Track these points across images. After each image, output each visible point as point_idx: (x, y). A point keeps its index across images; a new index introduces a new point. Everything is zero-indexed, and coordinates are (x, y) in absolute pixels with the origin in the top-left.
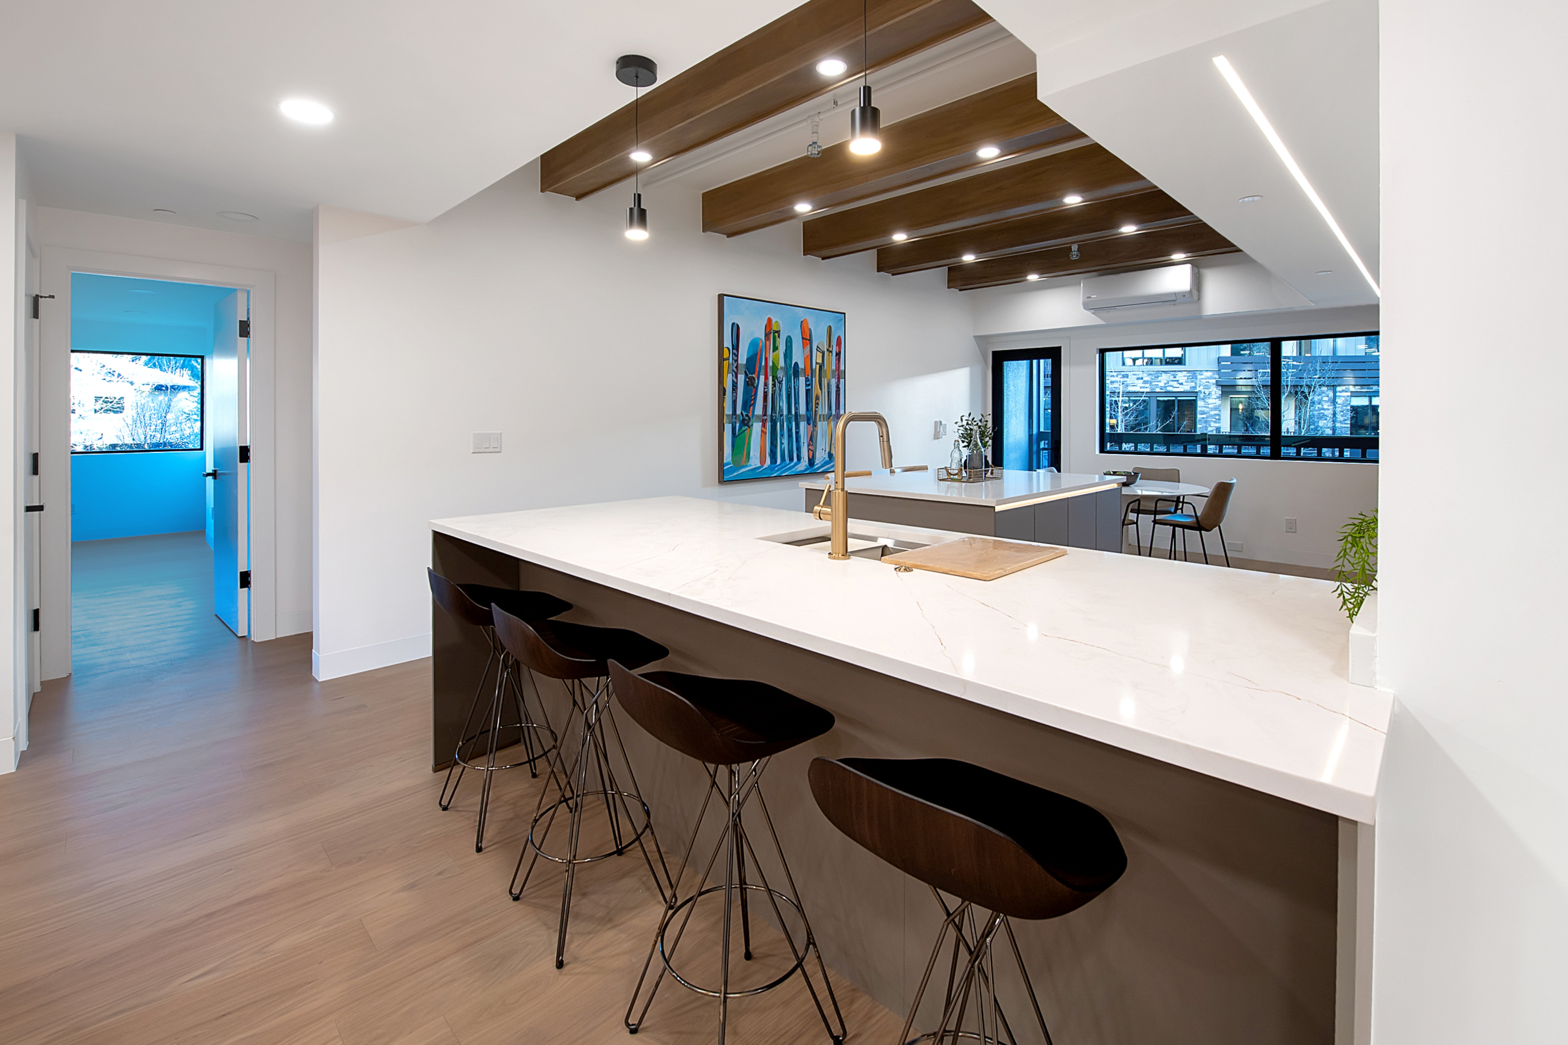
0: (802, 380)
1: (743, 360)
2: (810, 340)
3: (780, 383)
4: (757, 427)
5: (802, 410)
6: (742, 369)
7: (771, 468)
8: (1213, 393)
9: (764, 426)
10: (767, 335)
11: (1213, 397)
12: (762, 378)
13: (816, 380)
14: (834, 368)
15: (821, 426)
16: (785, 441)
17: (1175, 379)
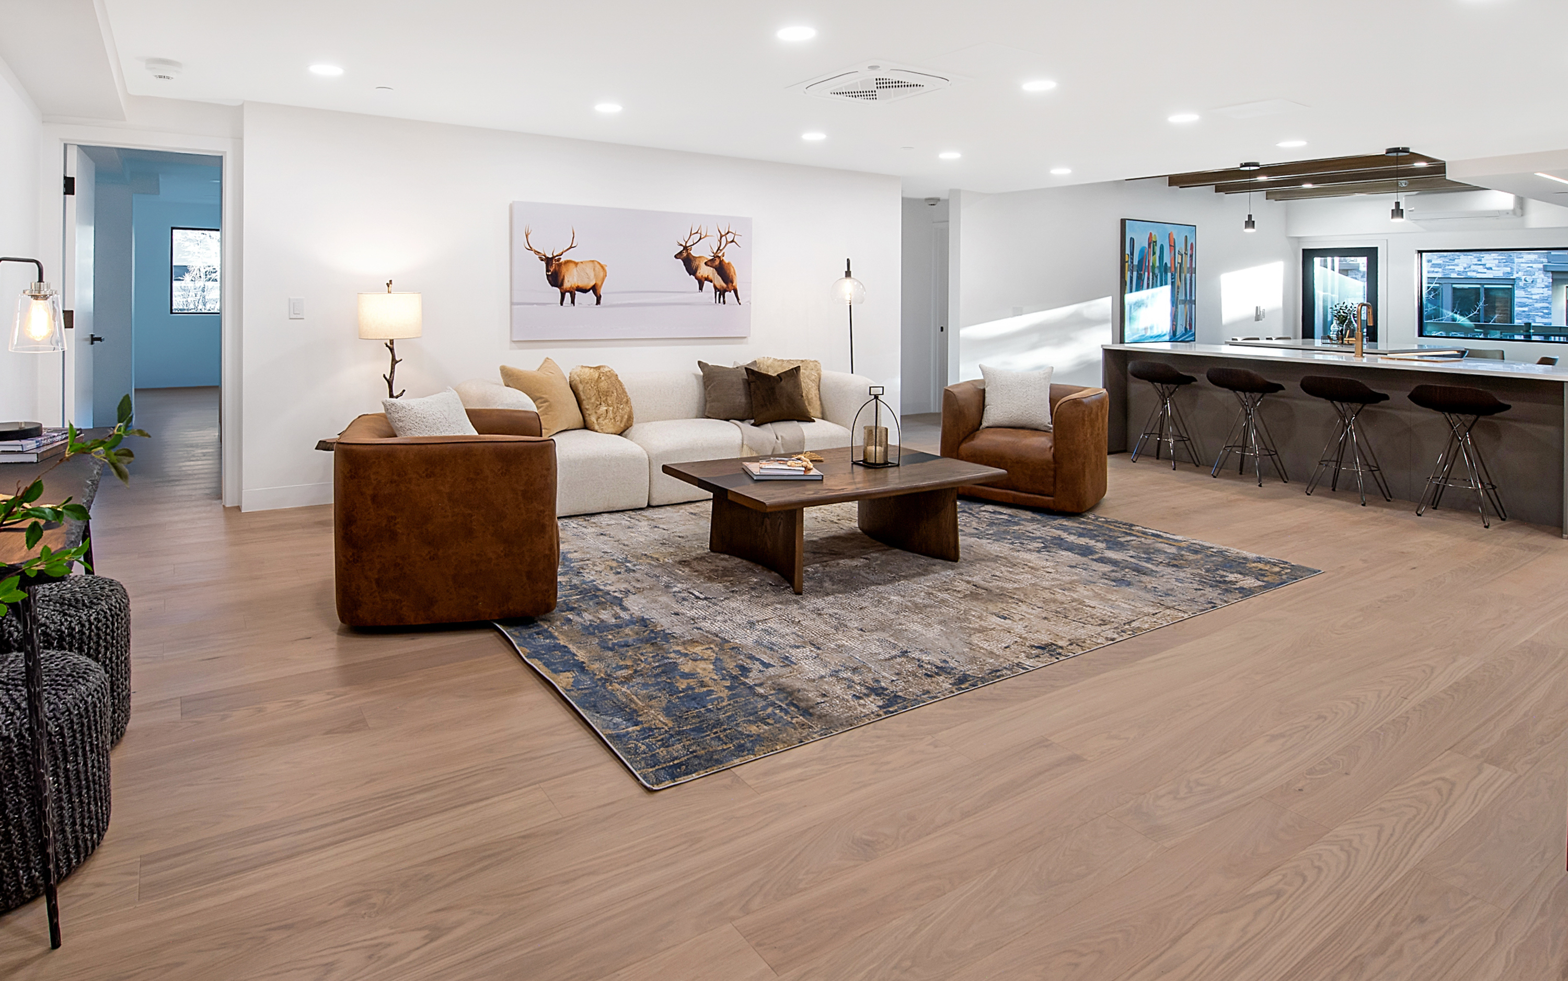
0: (1169, 274)
1: (1136, 263)
2: (1174, 247)
3: (1157, 277)
6: (1135, 269)
8: (1538, 281)
10: (1149, 245)
11: (1538, 285)
12: (1146, 274)
13: (1177, 275)
14: (1188, 266)
17: (1479, 263)
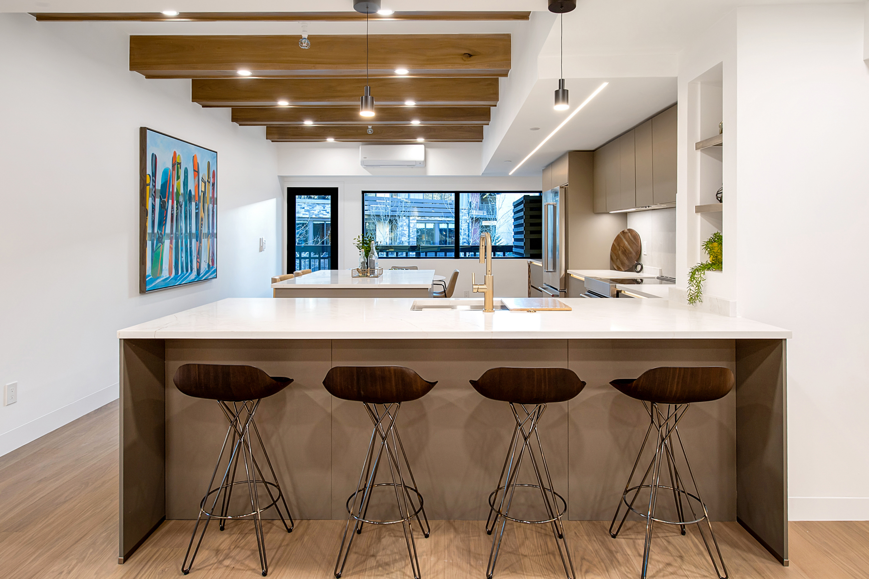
0: (193, 204)
1: (158, 187)
2: (198, 172)
3: (181, 206)
4: (167, 242)
5: (194, 230)
6: (158, 194)
7: (175, 278)
9: (171, 243)
10: (173, 166)
12: (170, 201)
13: (201, 205)
14: (211, 195)
15: (204, 241)
16: (184, 255)
